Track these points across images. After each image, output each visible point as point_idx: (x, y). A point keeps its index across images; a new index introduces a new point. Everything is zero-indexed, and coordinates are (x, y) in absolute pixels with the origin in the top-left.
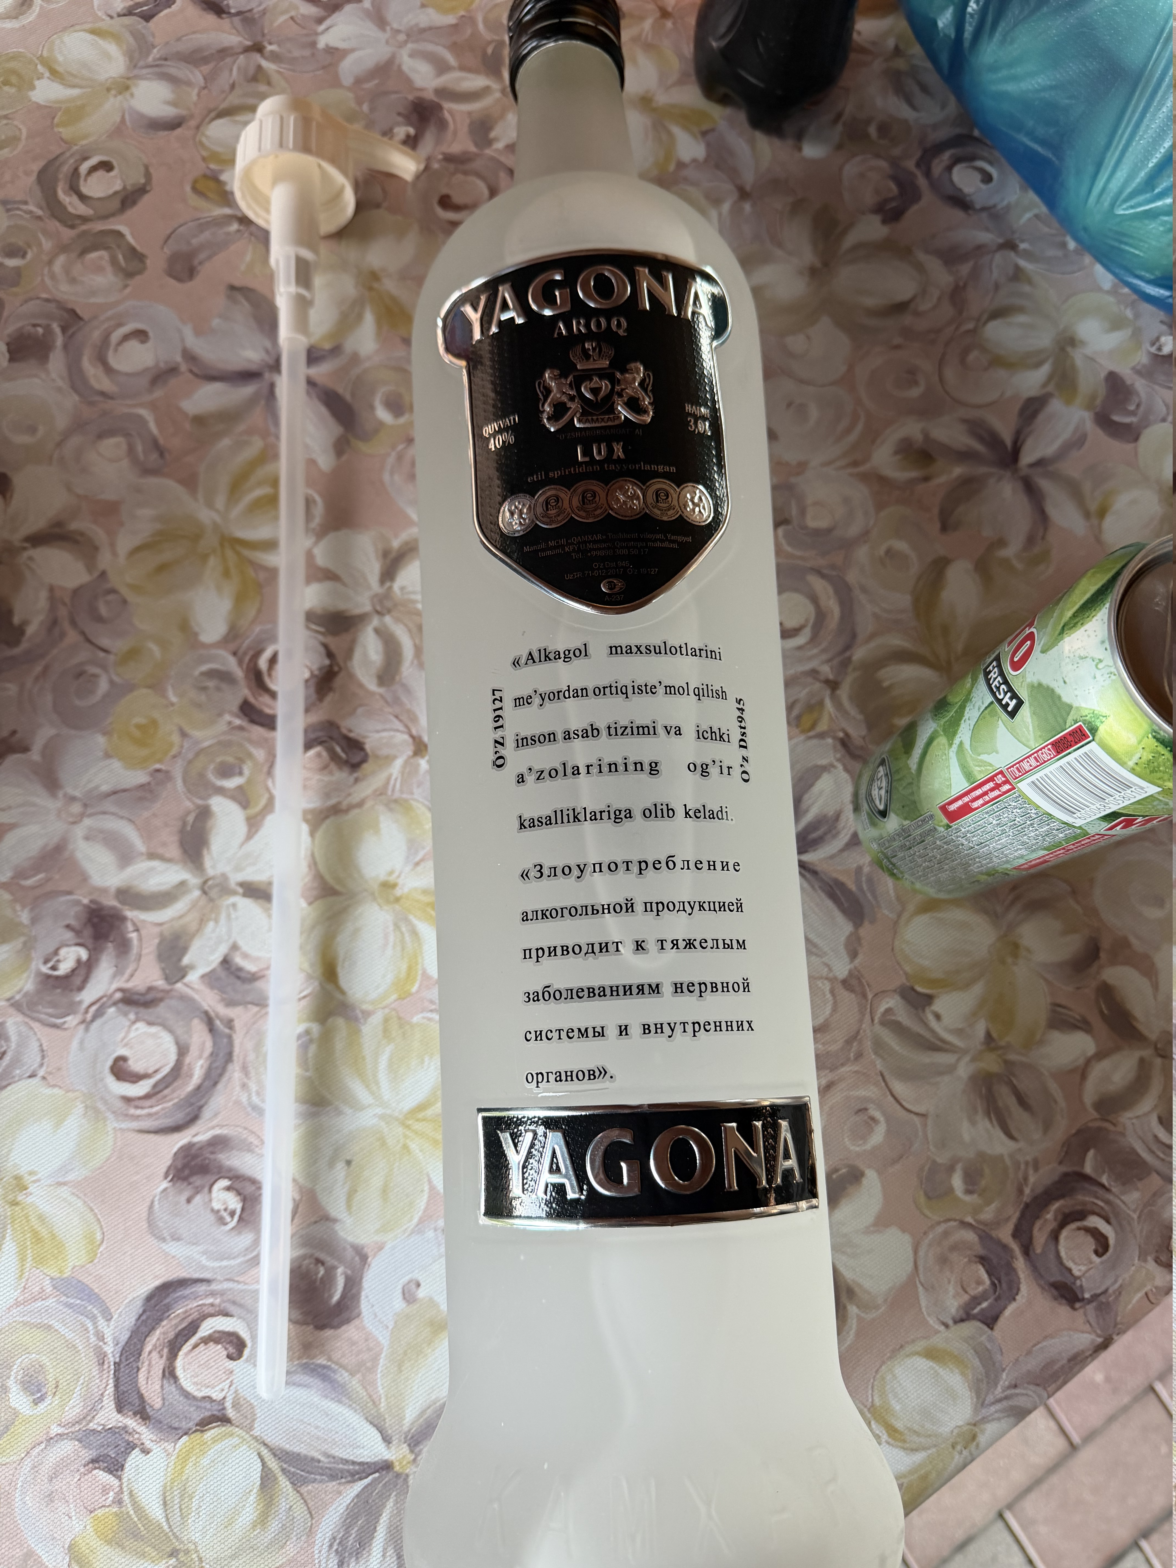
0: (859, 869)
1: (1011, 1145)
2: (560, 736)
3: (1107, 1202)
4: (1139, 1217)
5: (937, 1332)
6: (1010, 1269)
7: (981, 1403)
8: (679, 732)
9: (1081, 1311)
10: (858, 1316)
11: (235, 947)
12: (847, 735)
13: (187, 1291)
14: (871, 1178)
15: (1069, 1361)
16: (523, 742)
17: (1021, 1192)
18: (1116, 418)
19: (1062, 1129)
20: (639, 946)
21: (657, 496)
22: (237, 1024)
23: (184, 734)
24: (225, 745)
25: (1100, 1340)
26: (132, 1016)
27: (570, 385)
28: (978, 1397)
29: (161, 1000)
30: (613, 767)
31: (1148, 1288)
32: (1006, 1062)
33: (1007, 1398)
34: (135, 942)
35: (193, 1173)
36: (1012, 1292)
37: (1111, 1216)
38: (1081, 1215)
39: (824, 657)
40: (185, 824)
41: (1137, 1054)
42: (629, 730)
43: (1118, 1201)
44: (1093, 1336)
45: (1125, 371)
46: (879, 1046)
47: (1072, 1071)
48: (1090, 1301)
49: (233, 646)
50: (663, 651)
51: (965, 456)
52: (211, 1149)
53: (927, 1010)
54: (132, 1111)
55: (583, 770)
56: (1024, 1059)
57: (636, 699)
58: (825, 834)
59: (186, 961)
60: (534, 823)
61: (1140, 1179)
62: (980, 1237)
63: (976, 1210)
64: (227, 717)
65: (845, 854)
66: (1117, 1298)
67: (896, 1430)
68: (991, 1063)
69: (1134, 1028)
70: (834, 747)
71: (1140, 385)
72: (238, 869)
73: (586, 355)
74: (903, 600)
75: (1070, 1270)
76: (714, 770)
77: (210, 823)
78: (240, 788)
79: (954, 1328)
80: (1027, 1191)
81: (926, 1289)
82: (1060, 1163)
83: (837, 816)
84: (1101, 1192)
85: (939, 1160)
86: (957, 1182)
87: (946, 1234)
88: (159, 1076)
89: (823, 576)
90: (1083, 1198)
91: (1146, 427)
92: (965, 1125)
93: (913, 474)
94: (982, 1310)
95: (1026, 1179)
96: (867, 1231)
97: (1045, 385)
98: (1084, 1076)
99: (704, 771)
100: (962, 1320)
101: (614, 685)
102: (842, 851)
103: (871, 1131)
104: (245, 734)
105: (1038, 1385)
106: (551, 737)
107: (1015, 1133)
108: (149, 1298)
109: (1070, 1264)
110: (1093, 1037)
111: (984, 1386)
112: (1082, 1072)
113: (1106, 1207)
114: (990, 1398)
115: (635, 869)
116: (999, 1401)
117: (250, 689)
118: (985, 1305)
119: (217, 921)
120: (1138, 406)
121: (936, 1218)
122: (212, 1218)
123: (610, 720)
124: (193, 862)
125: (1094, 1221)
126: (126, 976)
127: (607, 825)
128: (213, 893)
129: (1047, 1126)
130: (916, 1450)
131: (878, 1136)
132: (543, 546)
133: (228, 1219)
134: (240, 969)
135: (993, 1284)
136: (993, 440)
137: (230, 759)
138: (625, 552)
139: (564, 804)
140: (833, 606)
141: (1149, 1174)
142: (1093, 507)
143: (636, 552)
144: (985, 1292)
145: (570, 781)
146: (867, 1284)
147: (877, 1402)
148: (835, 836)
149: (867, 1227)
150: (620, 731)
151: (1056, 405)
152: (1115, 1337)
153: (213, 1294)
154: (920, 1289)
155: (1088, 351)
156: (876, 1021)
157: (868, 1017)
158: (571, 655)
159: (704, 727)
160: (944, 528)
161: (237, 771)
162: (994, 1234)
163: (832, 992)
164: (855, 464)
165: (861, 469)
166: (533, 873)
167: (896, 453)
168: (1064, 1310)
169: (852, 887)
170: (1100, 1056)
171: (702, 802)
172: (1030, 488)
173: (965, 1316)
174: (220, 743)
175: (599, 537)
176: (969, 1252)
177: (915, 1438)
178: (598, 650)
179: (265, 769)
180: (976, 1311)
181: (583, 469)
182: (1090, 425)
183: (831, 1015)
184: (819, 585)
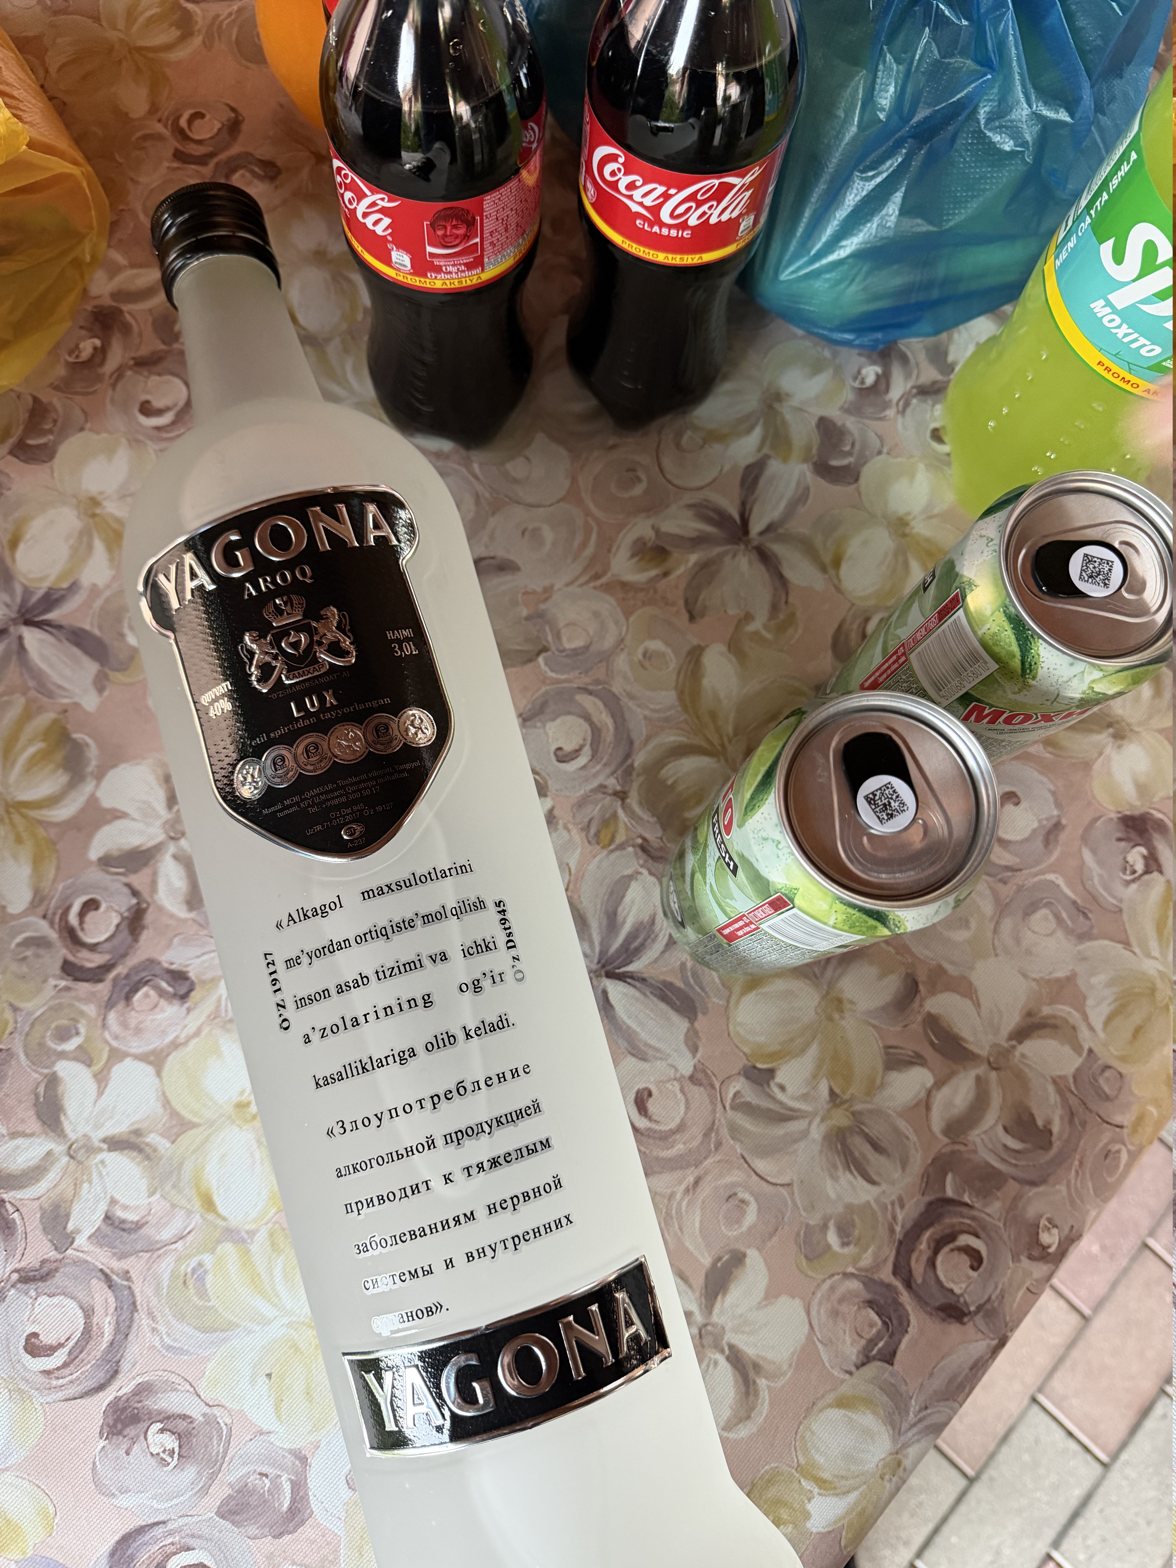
0: (683, 965)
1: (875, 1190)
2: (333, 991)
3: (973, 1218)
4: (1005, 1224)
5: (843, 1381)
6: (898, 1305)
7: (897, 1432)
8: (444, 957)
9: (971, 1323)
10: (768, 1386)
11: (113, 1202)
12: (644, 839)
13: (147, 1537)
14: (753, 1257)
15: (971, 1369)
16: (302, 1002)
17: (892, 1231)
18: (834, 463)
19: (918, 1162)
20: (447, 1179)
21: (377, 731)
22: (133, 1274)
23: (15, 1009)
24: (56, 1009)
25: (995, 1342)
26: (33, 1293)
27: (271, 643)
28: (894, 1429)
29: (56, 1270)
30: (388, 1010)
31: (1028, 1284)
32: (853, 1114)
33: (920, 1420)
34: (18, 1222)
35: (125, 1426)
36: (904, 1325)
37: (979, 1230)
38: (951, 1237)
39: (608, 771)
40: (37, 1096)
41: (973, 1074)
42: (396, 970)
43: (984, 1216)
44: (988, 1341)
45: (833, 412)
46: (735, 1131)
47: (917, 1105)
48: (977, 1312)
49: (41, 910)
50: (413, 883)
51: (698, 541)
52: (137, 1398)
53: (772, 1084)
54: (54, 1383)
55: (362, 1020)
56: (869, 1106)
57: (397, 938)
58: (645, 940)
59: (70, 1227)
60: (328, 1081)
61: (998, 1189)
62: (864, 1284)
63: (855, 1259)
64: (52, 982)
65: (667, 954)
66: (1001, 1302)
67: (825, 1481)
68: (840, 1118)
69: (965, 1048)
70: (636, 854)
71: (851, 423)
72: (97, 1126)
73: (279, 611)
74: (668, 697)
75: (952, 1291)
76: (486, 983)
77: (60, 1089)
78: (80, 1047)
79: (857, 1373)
80: (898, 1229)
81: (825, 1345)
82: (923, 1194)
83: (653, 921)
84: (965, 1210)
85: (811, 1222)
86: (832, 1238)
87: (832, 1289)
88: (71, 1344)
89: (590, 693)
90: (950, 1221)
91: (865, 464)
92: (829, 1183)
93: (653, 573)
94: (880, 1350)
95: (894, 1218)
96: (760, 1307)
97: (759, 450)
98: (928, 1108)
99: (477, 987)
100: (863, 1364)
101: (373, 929)
102: (663, 952)
103: (743, 1213)
104: (73, 994)
105: (947, 1400)
106: (325, 994)
107: (876, 1178)
108: (112, 1554)
109: (950, 1285)
110: (929, 1069)
111: (896, 1417)
112: (926, 1103)
113: (973, 1224)
114: (905, 1426)
115: (428, 1104)
116: (915, 1425)
117: (67, 947)
118: (881, 1344)
119: (90, 1182)
120: (853, 445)
121: (821, 1277)
122: (153, 1462)
123: (376, 966)
124: (53, 1131)
125: (965, 1240)
126: (18, 1256)
127: (394, 1068)
128: (80, 1156)
129: (904, 1163)
130: (848, 1492)
131: (751, 1216)
132: (280, 807)
133: (169, 1459)
134: (123, 1221)
135: (884, 1323)
136: (720, 518)
137: (64, 1022)
138: (357, 795)
139: (352, 1057)
140: (605, 719)
141: (1006, 1181)
142: (827, 559)
143: (368, 792)
144: (879, 1332)
145: (352, 1032)
146: (770, 1355)
147: (802, 1460)
148: (654, 941)
149: (759, 1303)
150: (387, 975)
151: (774, 466)
152: (1009, 1334)
153: (171, 1533)
154: (820, 1346)
155: (795, 402)
156: (728, 1107)
157: (719, 1106)
158: (328, 909)
159: (469, 943)
160: (692, 618)
161: (74, 1031)
162: (876, 1277)
163: (682, 1090)
164: (597, 577)
165: (603, 580)
166: (337, 1130)
167: (633, 556)
168: (954, 1328)
169: (679, 984)
170: (939, 1084)
171: (480, 1019)
172: (764, 556)
173: (866, 1360)
174: (51, 1009)
175: (330, 786)
176: (856, 1300)
177: (844, 1482)
178: (352, 899)
179: (100, 1023)
180: (874, 1352)
181: (301, 724)
182: (810, 476)
183: (686, 1113)
184: (588, 702)
